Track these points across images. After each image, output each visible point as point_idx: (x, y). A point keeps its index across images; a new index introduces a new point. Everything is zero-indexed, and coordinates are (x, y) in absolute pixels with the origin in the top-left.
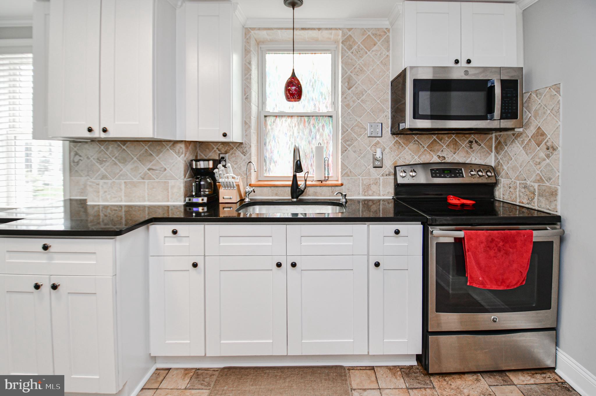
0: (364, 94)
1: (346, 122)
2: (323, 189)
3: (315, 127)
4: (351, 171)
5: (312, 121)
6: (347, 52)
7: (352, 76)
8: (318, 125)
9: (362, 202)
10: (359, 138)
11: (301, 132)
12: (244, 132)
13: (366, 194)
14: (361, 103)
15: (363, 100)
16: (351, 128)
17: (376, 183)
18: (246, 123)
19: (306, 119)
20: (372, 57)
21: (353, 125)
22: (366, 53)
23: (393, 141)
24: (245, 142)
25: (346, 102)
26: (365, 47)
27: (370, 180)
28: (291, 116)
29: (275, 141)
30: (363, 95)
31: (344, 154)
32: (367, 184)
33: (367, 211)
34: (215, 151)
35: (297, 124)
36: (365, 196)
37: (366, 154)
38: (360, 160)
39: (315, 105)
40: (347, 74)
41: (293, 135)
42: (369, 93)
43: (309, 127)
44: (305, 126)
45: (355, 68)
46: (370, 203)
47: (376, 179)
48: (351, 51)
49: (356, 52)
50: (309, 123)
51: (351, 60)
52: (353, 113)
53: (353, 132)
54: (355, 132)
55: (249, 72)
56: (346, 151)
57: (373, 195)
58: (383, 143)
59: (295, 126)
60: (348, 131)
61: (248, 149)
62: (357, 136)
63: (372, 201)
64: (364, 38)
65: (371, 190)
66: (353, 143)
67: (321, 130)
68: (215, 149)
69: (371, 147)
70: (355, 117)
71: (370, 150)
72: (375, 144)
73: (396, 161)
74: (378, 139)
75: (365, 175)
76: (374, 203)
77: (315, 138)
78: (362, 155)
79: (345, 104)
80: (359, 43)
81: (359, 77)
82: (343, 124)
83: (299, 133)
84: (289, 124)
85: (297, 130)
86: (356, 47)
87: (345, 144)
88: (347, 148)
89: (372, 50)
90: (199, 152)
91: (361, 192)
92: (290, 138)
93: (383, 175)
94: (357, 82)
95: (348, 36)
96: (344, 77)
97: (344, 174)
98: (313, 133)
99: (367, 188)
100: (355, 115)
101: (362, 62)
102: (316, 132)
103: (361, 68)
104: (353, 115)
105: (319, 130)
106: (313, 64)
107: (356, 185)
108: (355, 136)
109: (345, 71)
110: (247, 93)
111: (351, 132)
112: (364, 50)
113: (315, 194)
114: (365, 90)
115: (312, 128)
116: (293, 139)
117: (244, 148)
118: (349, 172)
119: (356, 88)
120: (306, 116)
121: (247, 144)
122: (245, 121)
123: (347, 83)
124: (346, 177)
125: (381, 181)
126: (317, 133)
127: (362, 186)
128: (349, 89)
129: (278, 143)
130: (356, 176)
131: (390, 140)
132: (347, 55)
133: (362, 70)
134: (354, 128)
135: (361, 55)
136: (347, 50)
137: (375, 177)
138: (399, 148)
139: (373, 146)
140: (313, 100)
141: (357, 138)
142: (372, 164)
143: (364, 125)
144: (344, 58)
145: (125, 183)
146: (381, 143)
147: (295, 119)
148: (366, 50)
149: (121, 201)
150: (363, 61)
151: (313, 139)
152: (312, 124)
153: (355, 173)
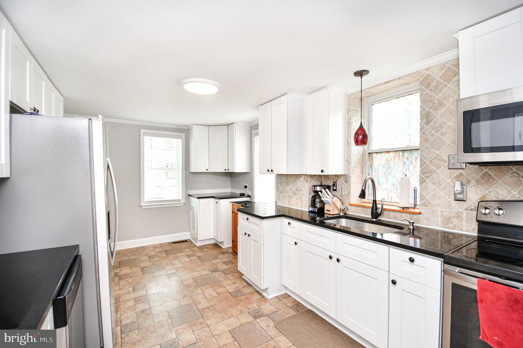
0: (444, 126)
1: (425, 156)
2: (402, 215)
3: (409, 160)
4: (429, 202)
5: (406, 154)
6: (425, 90)
7: (430, 112)
8: (411, 158)
9: (441, 233)
10: (438, 170)
11: (396, 164)
12: (346, 167)
13: (446, 226)
14: (440, 136)
15: (443, 133)
16: (429, 161)
17: (458, 216)
18: (347, 161)
19: (401, 153)
20: (453, 88)
21: (431, 158)
22: (446, 86)
23: (480, 173)
24: (347, 174)
25: (424, 137)
26: (445, 81)
27: (450, 212)
28: (388, 152)
29: (376, 173)
30: (443, 128)
31: (422, 185)
32: (446, 216)
33: (447, 244)
34: (331, 180)
35: (393, 158)
36: (445, 228)
37: (447, 186)
38: (439, 191)
39: (410, 140)
40: (426, 111)
41: (390, 168)
42: (450, 125)
43: (403, 160)
44: (399, 159)
45: (433, 104)
46: (451, 237)
47: (458, 212)
48: (429, 88)
49: (434, 88)
50: (404, 156)
51: (430, 97)
52: (431, 147)
53: (431, 165)
54: (434, 165)
55: (349, 125)
56: (424, 182)
57: (454, 228)
58: (467, 175)
59: (391, 160)
60: (426, 164)
61: (348, 179)
62: (436, 168)
63: (454, 234)
64: (443, 73)
65: (452, 223)
66: (432, 175)
67: (414, 162)
68: (331, 178)
69: (452, 179)
70: (433, 150)
71: (451, 182)
72: (457, 177)
73: (484, 196)
74: (460, 171)
75: (444, 207)
76: (455, 236)
77: (409, 169)
78: (441, 187)
79: (423, 139)
80: (438, 79)
81: (438, 111)
82: (421, 158)
83: (394, 165)
84: (386, 159)
85: (393, 163)
86: (434, 83)
87: (423, 176)
88: (426, 180)
89: (452, 81)
90: (323, 180)
91: (440, 224)
92: (387, 170)
93: (466, 209)
94: (436, 116)
95: (426, 76)
96: (422, 114)
97: (423, 204)
98: (406, 165)
99: (448, 220)
100: (434, 149)
101: (441, 96)
102: (409, 164)
103: (439, 102)
104: (432, 148)
105: (412, 162)
106: (410, 104)
107: (435, 216)
108: (434, 168)
109: (423, 108)
110: (348, 140)
111: (429, 164)
112: (443, 84)
113: (396, 218)
114: (444, 122)
115: (406, 160)
116: (390, 171)
117: (346, 178)
118: (427, 203)
119: (435, 122)
120: (401, 151)
121: (348, 175)
122: (347, 159)
123: (425, 119)
124: (424, 206)
125: (464, 215)
126: (411, 165)
127: (441, 217)
128: (427, 124)
129: (378, 173)
130: (435, 207)
131: (477, 172)
132: (425, 93)
133: (441, 104)
134: (433, 161)
135: (440, 90)
136: (425, 89)
137: (458, 211)
138: (489, 181)
139: (454, 178)
140: (409, 135)
141: (436, 170)
142: (453, 196)
143: (443, 157)
144: (422, 97)
145: (288, 196)
146: (465, 175)
147: (391, 154)
148: (446, 83)
149: (286, 205)
150: (442, 94)
151: (406, 170)
152: (406, 157)
153: (433, 204)
